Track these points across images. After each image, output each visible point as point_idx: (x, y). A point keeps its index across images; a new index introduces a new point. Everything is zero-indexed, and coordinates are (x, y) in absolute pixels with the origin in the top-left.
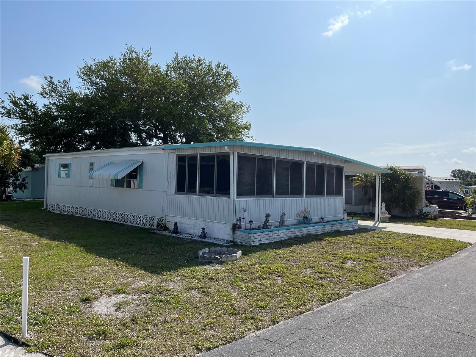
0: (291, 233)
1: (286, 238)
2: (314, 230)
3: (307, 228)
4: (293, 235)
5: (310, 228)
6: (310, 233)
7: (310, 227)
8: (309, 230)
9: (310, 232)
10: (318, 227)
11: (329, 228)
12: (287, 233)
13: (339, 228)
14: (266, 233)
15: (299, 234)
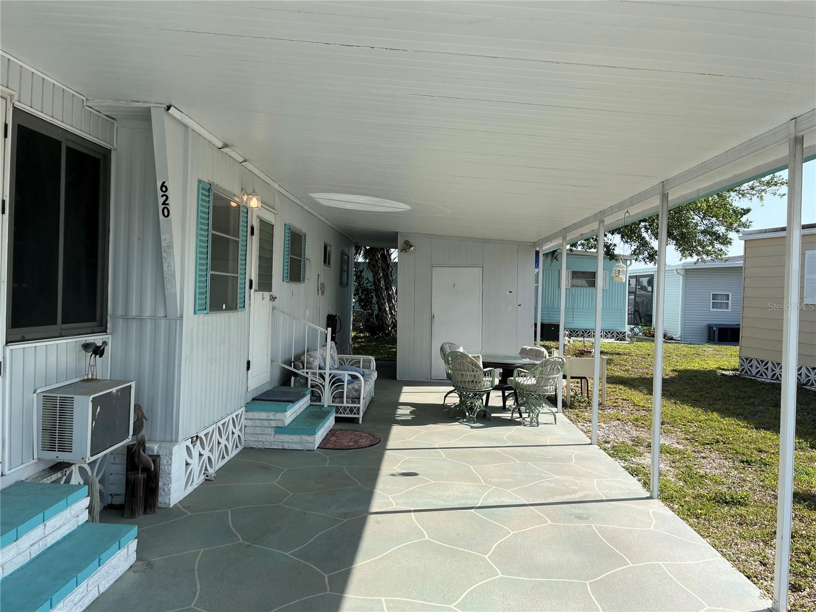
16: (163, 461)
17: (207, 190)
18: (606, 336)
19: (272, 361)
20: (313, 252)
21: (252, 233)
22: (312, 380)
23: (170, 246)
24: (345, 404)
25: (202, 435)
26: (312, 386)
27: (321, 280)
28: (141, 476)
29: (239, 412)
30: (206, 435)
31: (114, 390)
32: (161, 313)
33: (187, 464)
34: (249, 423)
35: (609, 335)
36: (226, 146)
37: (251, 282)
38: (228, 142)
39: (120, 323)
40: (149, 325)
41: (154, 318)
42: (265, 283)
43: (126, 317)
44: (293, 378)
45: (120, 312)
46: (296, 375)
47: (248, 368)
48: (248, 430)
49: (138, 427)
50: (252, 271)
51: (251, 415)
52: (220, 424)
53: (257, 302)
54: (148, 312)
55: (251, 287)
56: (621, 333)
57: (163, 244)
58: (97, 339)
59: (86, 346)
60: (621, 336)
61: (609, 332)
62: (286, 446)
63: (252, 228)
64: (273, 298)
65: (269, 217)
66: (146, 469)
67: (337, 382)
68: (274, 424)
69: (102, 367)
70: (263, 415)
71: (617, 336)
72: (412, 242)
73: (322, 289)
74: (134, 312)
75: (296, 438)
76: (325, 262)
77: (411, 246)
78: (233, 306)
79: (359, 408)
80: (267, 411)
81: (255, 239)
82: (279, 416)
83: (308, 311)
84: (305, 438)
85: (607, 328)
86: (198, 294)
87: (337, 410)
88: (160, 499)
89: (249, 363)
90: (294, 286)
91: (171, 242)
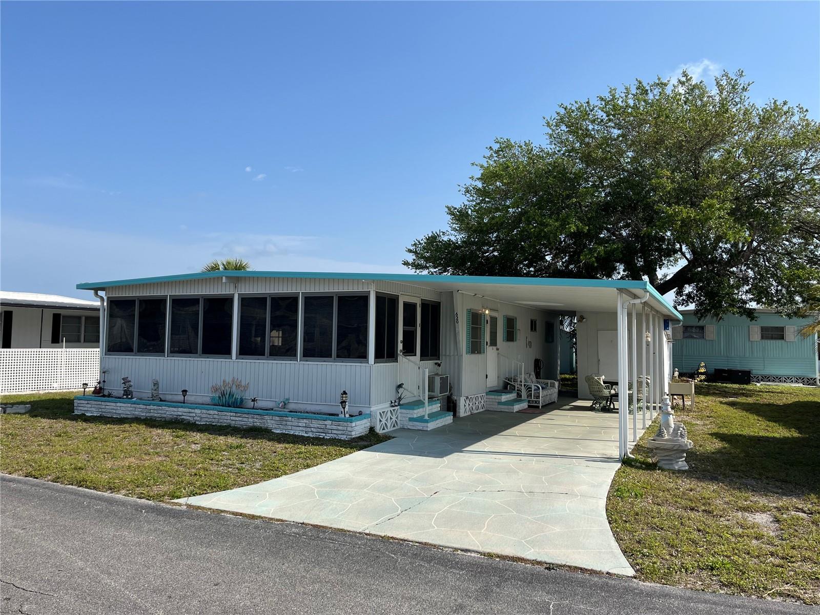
0: (140, 410)
1: (129, 416)
2: (191, 415)
3: (175, 409)
4: (144, 414)
5: (180, 409)
6: (183, 419)
7: (182, 409)
8: (180, 414)
9: (183, 417)
10: (204, 411)
11: (237, 419)
12: (131, 408)
13: (271, 423)
14: (95, 403)
15: (156, 415)
16: (458, 402)
17: (469, 311)
18: (796, 381)
19: (498, 377)
20: (522, 327)
21: (487, 323)
22: (517, 387)
23: (459, 332)
24: (533, 399)
25: (469, 397)
26: (518, 390)
27: (529, 339)
28: (452, 405)
29: (484, 394)
30: (471, 398)
31: (444, 376)
32: (456, 354)
33: (465, 406)
34: (488, 400)
35: (800, 381)
36: (476, 295)
37: (487, 342)
38: (476, 293)
39: (444, 357)
40: (452, 357)
41: (453, 355)
42: (493, 342)
43: (445, 355)
44: (509, 386)
45: (444, 354)
46: (509, 384)
47: (487, 378)
48: (487, 403)
49: (450, 390)
50: (487, 338)
51: (488, 397)
52: (476, 396)
53: (490, 351)
54: (452, 354)
55: (487, 345)
56: (811, 379)
57: (457, 332)
58: (439, 362)
59: (436, 364)
60: (811, 381)
61: (800, 378)
62: (502, 410)
63: (487, 321)
64: (498, 349)
65: (494, 314)
66: (453, 402)
67: (529, 389)
68: (497, 401)
69: (440, 370)
70: (493, 397)
71: (808, 382)
72: (585, 316)
73: (530, 344)
74: (448, 354)
75: (506, 407)
76: (532, 329)
77: (584, 319)
78: (479, 352)
79: (539, 401)
80: (495, 395)
81: (489, 325)
82: (499, 397)
83: (519, 356)
84: (510, 407)
85: (797, 375)
86: (467, 347)
87: (529, 402)
88: (457, 414)
89: (487, 375)
90: (510, 343)
91: (459, 331)
